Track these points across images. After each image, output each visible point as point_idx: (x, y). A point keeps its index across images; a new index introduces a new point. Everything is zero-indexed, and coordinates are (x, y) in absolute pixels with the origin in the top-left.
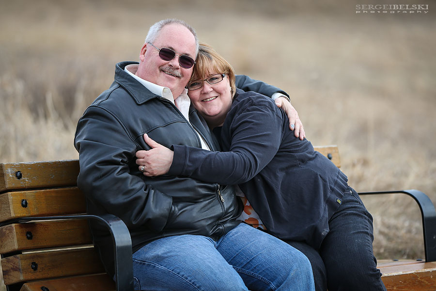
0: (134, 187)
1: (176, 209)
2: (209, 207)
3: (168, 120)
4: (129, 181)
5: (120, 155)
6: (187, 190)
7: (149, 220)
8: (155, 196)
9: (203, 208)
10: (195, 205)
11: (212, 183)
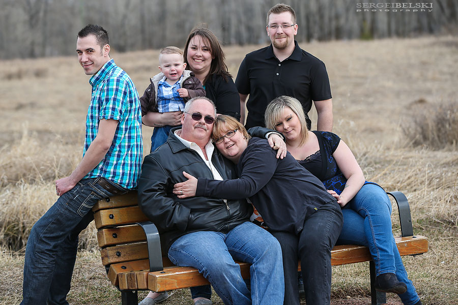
0: (166, 204)
1: (192, 216)
2: (217, 213)
3: (191, 161)
4: (163, 201)
5: (157, 185)
6: (201, 204)
7: (175, 224)
8: (180, 209)
9: (212, 214)
10: (207, 213)
11: (218, 199)
